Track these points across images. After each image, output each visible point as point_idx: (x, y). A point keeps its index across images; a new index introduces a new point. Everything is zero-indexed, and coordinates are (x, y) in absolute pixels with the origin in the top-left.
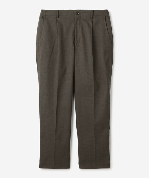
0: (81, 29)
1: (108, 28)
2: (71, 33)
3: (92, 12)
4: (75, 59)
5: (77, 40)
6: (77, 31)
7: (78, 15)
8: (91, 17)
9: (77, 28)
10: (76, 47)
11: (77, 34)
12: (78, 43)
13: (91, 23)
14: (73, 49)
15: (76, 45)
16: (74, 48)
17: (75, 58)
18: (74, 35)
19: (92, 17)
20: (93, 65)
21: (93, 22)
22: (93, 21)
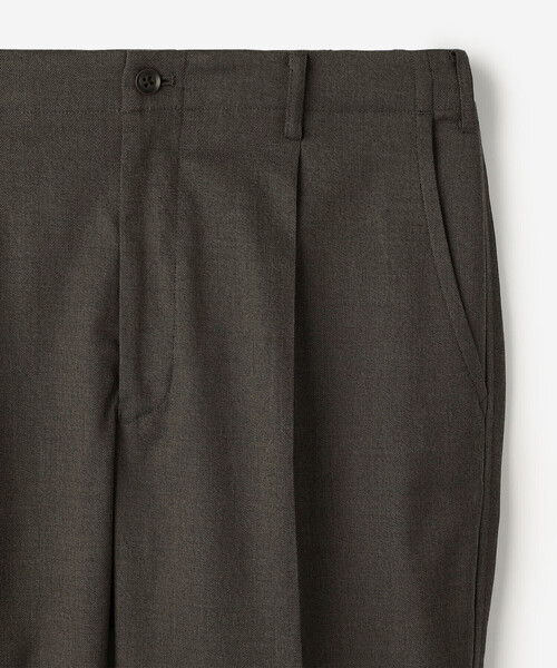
0: (182, 267)
1: (458, 238)
2: (80, 316)
3: (296, 68)
4: (121, 563)
5: (143, 390)
6: (142, 290)
7: (150, 104)
8: (282, 120)
9: (140, 254)
10: (132, 450)
11: (141, 330)
12: (150, 411)
13: (283, 196)
14: (102, 473)
15: (128, 428)
16: (106, 454)
17: (121, 548)
18: (107, 334)
19: (292, 126)
20: (296, 618)
21: (308, 177)
22: (307, 164)
